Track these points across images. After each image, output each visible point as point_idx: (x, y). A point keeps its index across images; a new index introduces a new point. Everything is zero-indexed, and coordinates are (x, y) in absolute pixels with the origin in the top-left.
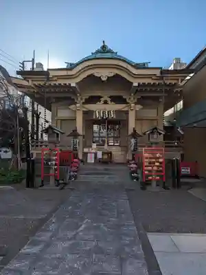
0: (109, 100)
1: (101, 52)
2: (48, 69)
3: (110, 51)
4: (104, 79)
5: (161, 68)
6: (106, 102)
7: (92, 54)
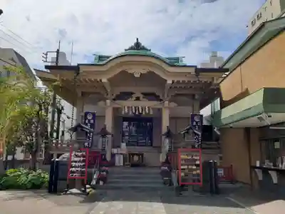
0: (141, 96)
1: (134, 49)
2: (79, 65)
3: (144, 48)
4: (137, 75)
5: (196, 66)
6: (138, 99)
7: (126, 50)
